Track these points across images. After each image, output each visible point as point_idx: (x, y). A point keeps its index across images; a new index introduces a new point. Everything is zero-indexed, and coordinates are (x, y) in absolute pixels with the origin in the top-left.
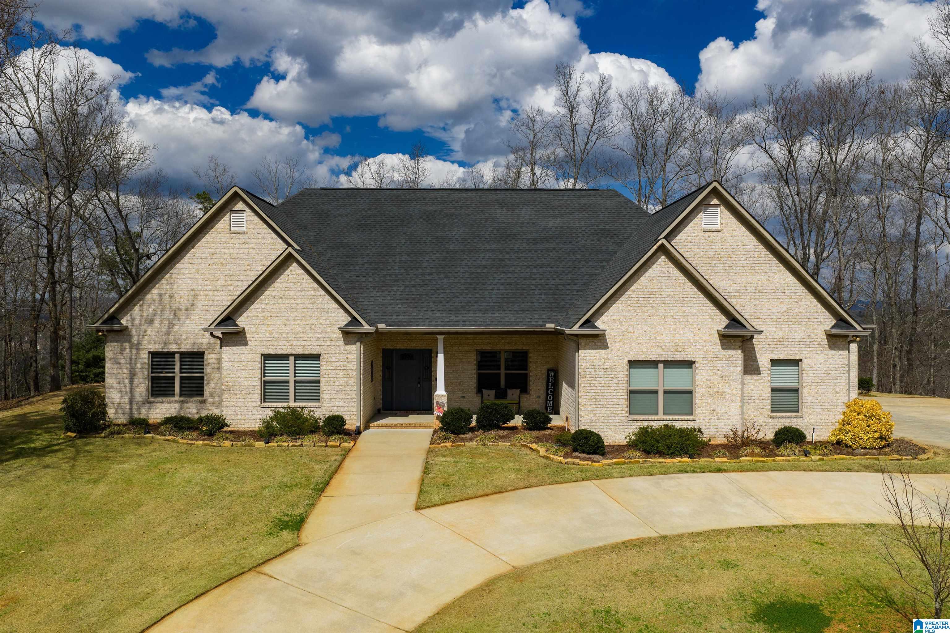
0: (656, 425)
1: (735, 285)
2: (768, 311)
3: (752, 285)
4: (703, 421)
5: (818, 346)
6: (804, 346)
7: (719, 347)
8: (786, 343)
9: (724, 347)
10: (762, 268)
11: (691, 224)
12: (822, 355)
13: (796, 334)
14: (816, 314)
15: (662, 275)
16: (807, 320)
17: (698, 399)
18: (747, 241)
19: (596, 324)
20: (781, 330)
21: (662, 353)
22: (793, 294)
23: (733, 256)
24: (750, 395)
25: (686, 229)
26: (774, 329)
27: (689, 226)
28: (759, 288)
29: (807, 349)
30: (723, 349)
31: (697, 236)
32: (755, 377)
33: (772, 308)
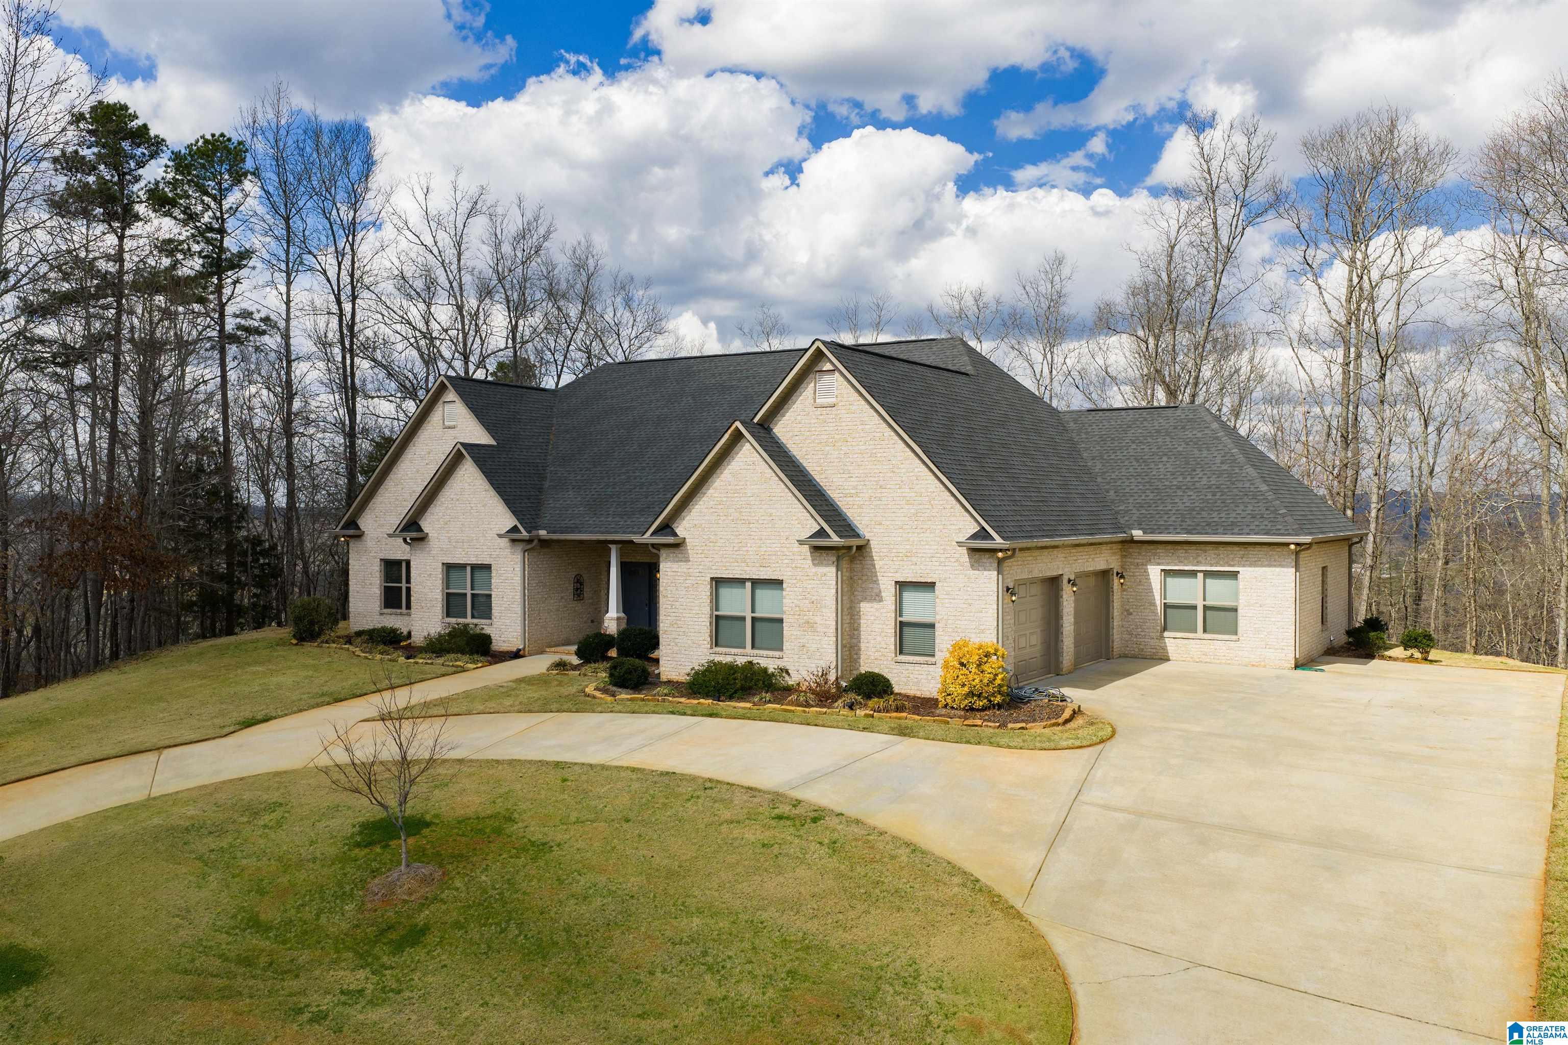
0: (741, 661)
1: (852, 479)
2: (893, 515)
3: (873, 479)
4: (791, 660)
5: (956, 564)
6: (937, 564)
7: (809, 562)
8: (914, 559)
9: (816, 562)
10: (885, 454)
11: (801, 398)
12: (961, 576)
13: (927, 547)
14: (953, 519)
15: (746, 467)
16: (941, 527)
17: (788, 631)
18: (866, 419)
19: (678, 531)
20: (909, 540)
21: (746, 568)
22: (923, 490)
23: (849, 439)
24: (869, 629)
25: (795, 406)
26: (899, 539)
27: (798, 402)
28: (881, 483)
29: (941, 568)
30: (814, 564)
31: (808, 414)
32: (876, 605)
33: (897, 511)
